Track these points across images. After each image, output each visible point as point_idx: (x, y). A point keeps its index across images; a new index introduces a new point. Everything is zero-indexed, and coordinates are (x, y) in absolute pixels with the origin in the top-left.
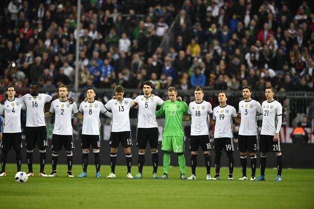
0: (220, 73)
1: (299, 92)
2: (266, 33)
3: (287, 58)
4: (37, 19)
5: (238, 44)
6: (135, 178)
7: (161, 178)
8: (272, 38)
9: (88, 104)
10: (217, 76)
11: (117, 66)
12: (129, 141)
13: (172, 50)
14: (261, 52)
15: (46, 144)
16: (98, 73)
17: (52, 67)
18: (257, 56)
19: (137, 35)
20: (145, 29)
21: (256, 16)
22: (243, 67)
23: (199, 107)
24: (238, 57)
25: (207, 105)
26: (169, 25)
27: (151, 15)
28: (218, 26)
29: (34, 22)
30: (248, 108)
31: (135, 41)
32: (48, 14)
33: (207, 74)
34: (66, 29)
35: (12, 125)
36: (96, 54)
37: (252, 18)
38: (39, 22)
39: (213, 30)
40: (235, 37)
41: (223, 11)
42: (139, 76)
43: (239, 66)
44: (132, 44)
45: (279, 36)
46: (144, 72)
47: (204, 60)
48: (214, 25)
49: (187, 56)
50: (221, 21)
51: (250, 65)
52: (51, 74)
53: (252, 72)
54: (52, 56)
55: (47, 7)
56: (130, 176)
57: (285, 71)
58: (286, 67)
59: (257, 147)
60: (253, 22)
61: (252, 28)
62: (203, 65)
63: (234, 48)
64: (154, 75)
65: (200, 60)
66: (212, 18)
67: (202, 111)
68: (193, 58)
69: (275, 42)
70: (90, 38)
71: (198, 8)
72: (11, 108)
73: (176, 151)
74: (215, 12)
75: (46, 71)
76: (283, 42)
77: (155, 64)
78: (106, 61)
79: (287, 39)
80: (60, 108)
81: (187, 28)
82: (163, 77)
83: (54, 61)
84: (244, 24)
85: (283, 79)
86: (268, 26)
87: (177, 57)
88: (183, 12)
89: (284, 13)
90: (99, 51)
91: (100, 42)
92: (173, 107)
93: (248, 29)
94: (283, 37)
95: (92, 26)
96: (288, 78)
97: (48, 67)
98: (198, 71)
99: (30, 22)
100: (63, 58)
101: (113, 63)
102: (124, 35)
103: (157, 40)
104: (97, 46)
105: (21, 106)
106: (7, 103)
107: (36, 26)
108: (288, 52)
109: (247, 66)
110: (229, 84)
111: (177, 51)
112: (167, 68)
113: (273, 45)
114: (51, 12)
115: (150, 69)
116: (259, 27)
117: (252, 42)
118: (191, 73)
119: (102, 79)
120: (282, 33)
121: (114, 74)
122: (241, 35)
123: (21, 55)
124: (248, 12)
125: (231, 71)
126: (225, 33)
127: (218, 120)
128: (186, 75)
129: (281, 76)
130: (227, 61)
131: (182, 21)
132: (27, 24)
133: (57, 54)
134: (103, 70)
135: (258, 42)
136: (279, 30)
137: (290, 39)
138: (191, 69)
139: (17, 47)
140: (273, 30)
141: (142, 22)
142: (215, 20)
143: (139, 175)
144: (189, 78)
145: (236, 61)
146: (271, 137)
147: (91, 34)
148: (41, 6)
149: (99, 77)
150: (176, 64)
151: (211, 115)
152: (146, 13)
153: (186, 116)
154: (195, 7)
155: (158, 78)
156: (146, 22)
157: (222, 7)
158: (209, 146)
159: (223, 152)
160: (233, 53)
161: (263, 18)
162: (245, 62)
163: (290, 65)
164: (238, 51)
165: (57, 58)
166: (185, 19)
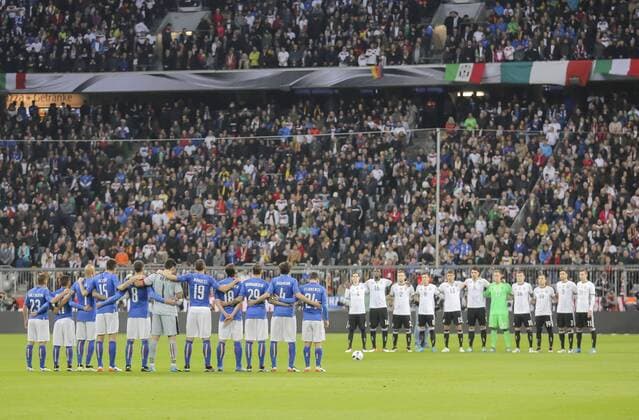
0: (565, 249)
1: (635, 266)
2: (607, 213)
3: (625, 235)
4: (404, 204)
5: (581, 223)
6: (466, 352)
7: (490, 352)
8: (611, 216)
9: (423, 287)
10: (563, 252)
11: (474, 245)
12: (460, 320)
13: (522, 229)
14: (601, 230)
15: (387, 323)
16: (457, 252)
17: (417, 246)
18: (598, 233)
19: (492, 217)
20: (498, 211)
21: (597, 198)
22: (585, 243)
23: (522, 288)
24: (581, 235)
25: (527, 286)
26: (520, 208)
27: (504, 198)
28: (564, 207)
29: (401, 206)
30: (565, 288)
31: (491, 223)
32: (414, 200)
33: (554, 249)
34: (429, 213)
35: (357, 308)
36: (455, 235)
37: (594, 199)
38: (406, 206)
39: (560, 211)
40: (578, 216)
41: (568, 194)
42: (493, 254)
43: (582, 242)
44: (488, 225)
45: (618, 215)
46: (498, 250)
47: (551, 238)
48: (560, 207)
49: (536, 235)
50: (566, 203)
51: (592, 241)
52: (416, 253)
53: (593, 248)
54: (418, 237)
55: (412, 193)
56: (462, 350)
57: (623, 246)
58: (624, 243)
59: (573, 322)
60: (595, 204)
61: (594, 209)
62: (550, 242)
63: (578, 226)
64: (506, 252)
65: (548, 238)
66: (558, 200)
67: (523, 292)
68: (541, 236)
69: (614, 220)
70: (450, 220)
71: (546, 192)
72: (356, 291)
73: (502, 328)
74: (561, 196)
75: (412, 250)
76: (621, 221)
77: (506, 242)
78: (464, 241)
79: (625, 218)
80: (399, 291)
81: (536, 210)
82: (515, 254)
83: (419, 242)
84: (587, 205)
85: (621, 254)
86: (608, 206)
87: (527, 236)
88: (532, 195)
89: (623, 195)
90: (459, 232)
91: (460, 224)
92: (498, 289)
93: (591, 209)
94: (621, 217)
95: (451, 210)
96: (626, 253)
97: (413, 247)
98: (546, 248)
99: (398, 207)
100: (427, 239)
101: (470, 242)
102: (481, 217)
103: (509, 221)
104: (456, 226)
105: (365, 289)
106: (352, 287)
107: (403, 210)
108: (626, 229)
109: (589, 242)
110: (573, 259)
111: (528, 230)
112: (519, 246)
113: (612, 224)
114: (417, 198)
115: (503, 247)
116: (601, 208)
117: (593, 221)
118: (540, 250)
119: (461, 256)
120: (621, 213)
121: (471, 252)
122: (584, 215)
123: (389, 237)
124: (590, 194)
125: (575, 246)
126: (571, 214)
127: (538, 300)
128: (534, 252)
129: (619, 251)
130: (572, 238)
131: (532, 203)
132: (395, 208)
133: (421, 235)
134: (462, 248)
135: (599, 221)
136: (618, 210)
137: (628, 217)
138: (540, 246)
139: (386, 231)
140: (613, 210)
141: (496, 205)
142: (560, 202)
143: (470, 349)
144: (538, 255)
145: (579, 238)
146: (586, 314)
147: (451, 217)
148: (407, 192)
149: (458, 255)
150: (526, 241)
151: (532, 295)
152: (500, 196)
153: (510, 296)
154: (544, 191)
155: (511, 255)
156: (499, 204)
157: (568, 191)
158: (530, 322)
159: (543, 327)
160: (577, 231)
161: (604, 200)
162: (588, 240)
163: (628, 242)
164: (581, 230)
165: (422, 239)
166: (535, 202)
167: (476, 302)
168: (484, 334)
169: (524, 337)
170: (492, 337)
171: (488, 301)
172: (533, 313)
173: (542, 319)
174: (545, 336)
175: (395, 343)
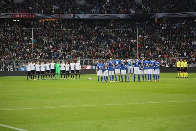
167: (53, 68)
168: (54, 75)
169: (63, 76)
170: (56, 76)
171: (55, 68)
172: (65, 70)
173: (68, 71)
174: (68, 76)
175: (36, 78)
